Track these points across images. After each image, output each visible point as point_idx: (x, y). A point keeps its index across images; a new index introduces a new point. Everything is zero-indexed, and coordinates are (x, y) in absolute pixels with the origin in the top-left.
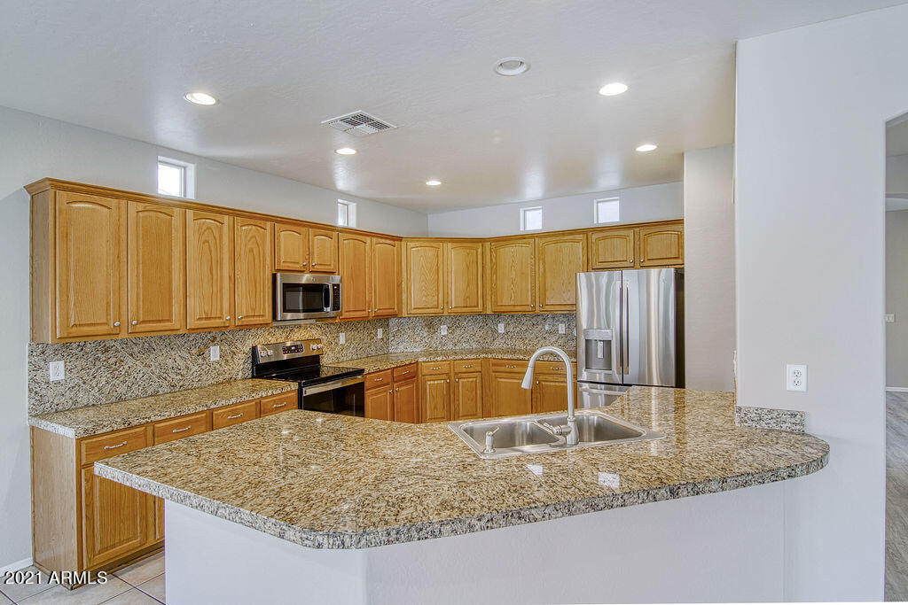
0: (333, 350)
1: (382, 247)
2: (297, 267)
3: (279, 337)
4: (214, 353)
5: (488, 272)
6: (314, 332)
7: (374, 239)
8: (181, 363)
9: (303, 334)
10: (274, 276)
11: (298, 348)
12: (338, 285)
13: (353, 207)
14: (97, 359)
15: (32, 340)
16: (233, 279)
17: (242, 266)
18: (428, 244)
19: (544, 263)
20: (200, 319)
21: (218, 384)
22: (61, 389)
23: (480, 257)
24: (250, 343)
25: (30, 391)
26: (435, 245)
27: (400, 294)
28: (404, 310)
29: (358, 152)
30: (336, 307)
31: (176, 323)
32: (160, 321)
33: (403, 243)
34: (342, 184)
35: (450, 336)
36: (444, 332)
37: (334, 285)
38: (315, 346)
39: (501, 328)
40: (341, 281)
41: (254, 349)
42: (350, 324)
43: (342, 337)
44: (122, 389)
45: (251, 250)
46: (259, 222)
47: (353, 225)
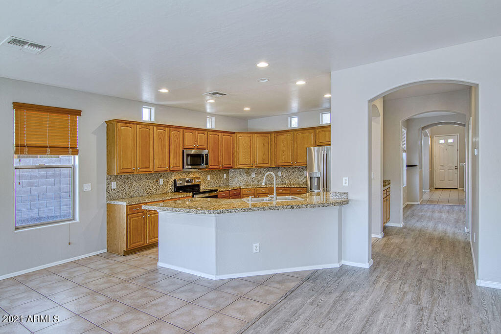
0: (205, 183)
1: (226, 137)
2: (191, 147)
3: (183, 176)
4: (161, 181)
5: (273, 147)
6: (197, 174)
7: (222, 134)
8: (150, 184)
9: (194, 175)
10: (183, 151)
11: (191, 181)
12: (207, 154)
13: (213, 119)
14: (125, 182)
15: (107, 174)
16: (169, 153)
17: (172, 147)
18: (246, 135)
19: (297, 143)
20: (159, 167)
21: (162, 194)
22: (115, 192)
23: (269, 140)
24: (173, 178)
25: (107, 191)
26: (249, 135)
27: (233, 157)
28: (235, 166)
29: (215, 101)
30: (207, 164)
31: (151, 169)
32: (146, 168)
33: (235, 135)
34: (208, 111)
35: (257, 178)
36: (254, 176)
37: (206, 154)
38: (198, 180)
39: (280, 174)
40: (208, 152)
41: (175, 180)
42: (212, 171)
43: (209, 176)
44: (132, 193)
45: (175, 141)
46: (178, 129)
47: (214, 127)
